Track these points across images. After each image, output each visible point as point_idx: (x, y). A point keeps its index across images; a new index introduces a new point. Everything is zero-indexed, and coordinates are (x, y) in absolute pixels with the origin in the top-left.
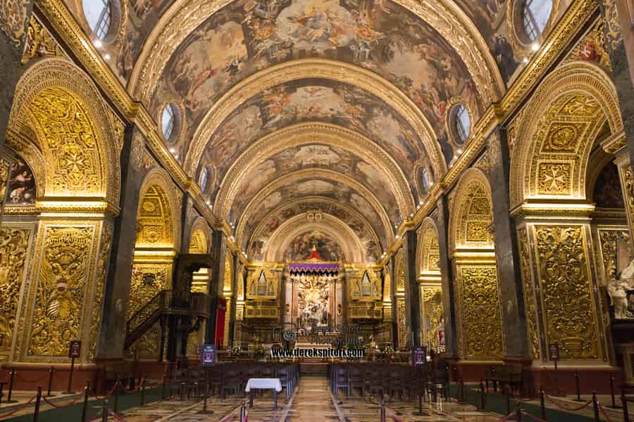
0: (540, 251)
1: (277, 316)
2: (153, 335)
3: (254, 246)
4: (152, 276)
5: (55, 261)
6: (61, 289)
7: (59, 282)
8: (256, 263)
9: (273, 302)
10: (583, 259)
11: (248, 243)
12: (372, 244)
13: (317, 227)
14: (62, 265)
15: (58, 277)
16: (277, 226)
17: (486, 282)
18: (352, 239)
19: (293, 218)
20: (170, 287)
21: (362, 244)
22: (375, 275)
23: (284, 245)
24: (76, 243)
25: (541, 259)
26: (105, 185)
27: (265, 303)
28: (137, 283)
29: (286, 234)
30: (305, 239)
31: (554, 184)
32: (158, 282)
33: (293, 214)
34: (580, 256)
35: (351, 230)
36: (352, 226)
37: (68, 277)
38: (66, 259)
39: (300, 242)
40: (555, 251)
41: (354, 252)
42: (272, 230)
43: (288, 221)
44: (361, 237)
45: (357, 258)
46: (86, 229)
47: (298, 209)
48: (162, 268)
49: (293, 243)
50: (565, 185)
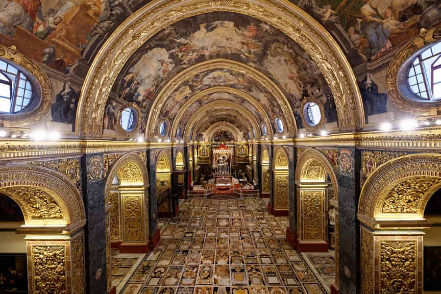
0: (305, 201)
1: (210, 163)
2: (166, 203)
3: (200, 135)
4: (164, 182)
5: (129, 208)
6: (133, 218)
7: (132, 216)
8: (201, 142)
9: (208, 158)
10: (321, 204)
11: (197, 135)
12: (245, 134)
13: (223, 127)
14: (132, 210)
15: (132, 214)
16: (208, 128)
17: (286, 181)
18: (237, 132)
19: (214, 125)
20: (171, 187)
21: (241, 134)
22: (246, 147)
23: (211, 135)
24: (136, 202)
25: (305, 204)
26: (142, 180)
27: (205, 159)
28: (158, 184)
29: (212, 130)
30: (219, 131)
31: (313, 175)
32: (165, 183)
33: (214, 123)
34: (320, 203)
35: (237, 129)
36: (237, 127)
37: (135, 214)
38: (133, 208)
39: (217, 133)
40: (311, 201)
41: (238, 137)
42: (206, 129)
43: (212, 126)
44: (240, 131)
45: (239, 140)
46: (138, 197)
47: (216, 121)
48: (167, 179)
49: (214, 134)
50: (317, 176)
